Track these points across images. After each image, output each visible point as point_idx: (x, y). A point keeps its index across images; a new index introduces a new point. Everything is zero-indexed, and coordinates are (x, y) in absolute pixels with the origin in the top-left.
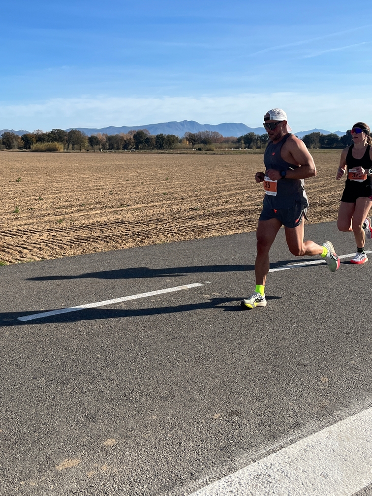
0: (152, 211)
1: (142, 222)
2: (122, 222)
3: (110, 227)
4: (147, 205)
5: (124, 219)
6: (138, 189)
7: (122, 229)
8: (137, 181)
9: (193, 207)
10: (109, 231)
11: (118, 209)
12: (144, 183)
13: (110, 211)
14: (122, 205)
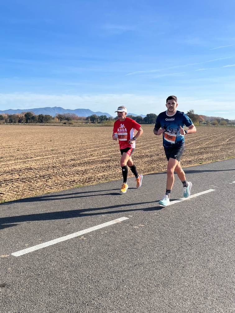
0: (47, 161)
1: (44, 168)
2: (31, 169)
3: (23, 172)
4: (43, 158)
5: (31, 167)
6: (35, 147)
7: (32, 173)
8: (33, 142)
9: (72, 159)
10: (24, 175)
11: (25, 160)
12: (38, 144)
13: (21, 161)
14: (27, 158)
